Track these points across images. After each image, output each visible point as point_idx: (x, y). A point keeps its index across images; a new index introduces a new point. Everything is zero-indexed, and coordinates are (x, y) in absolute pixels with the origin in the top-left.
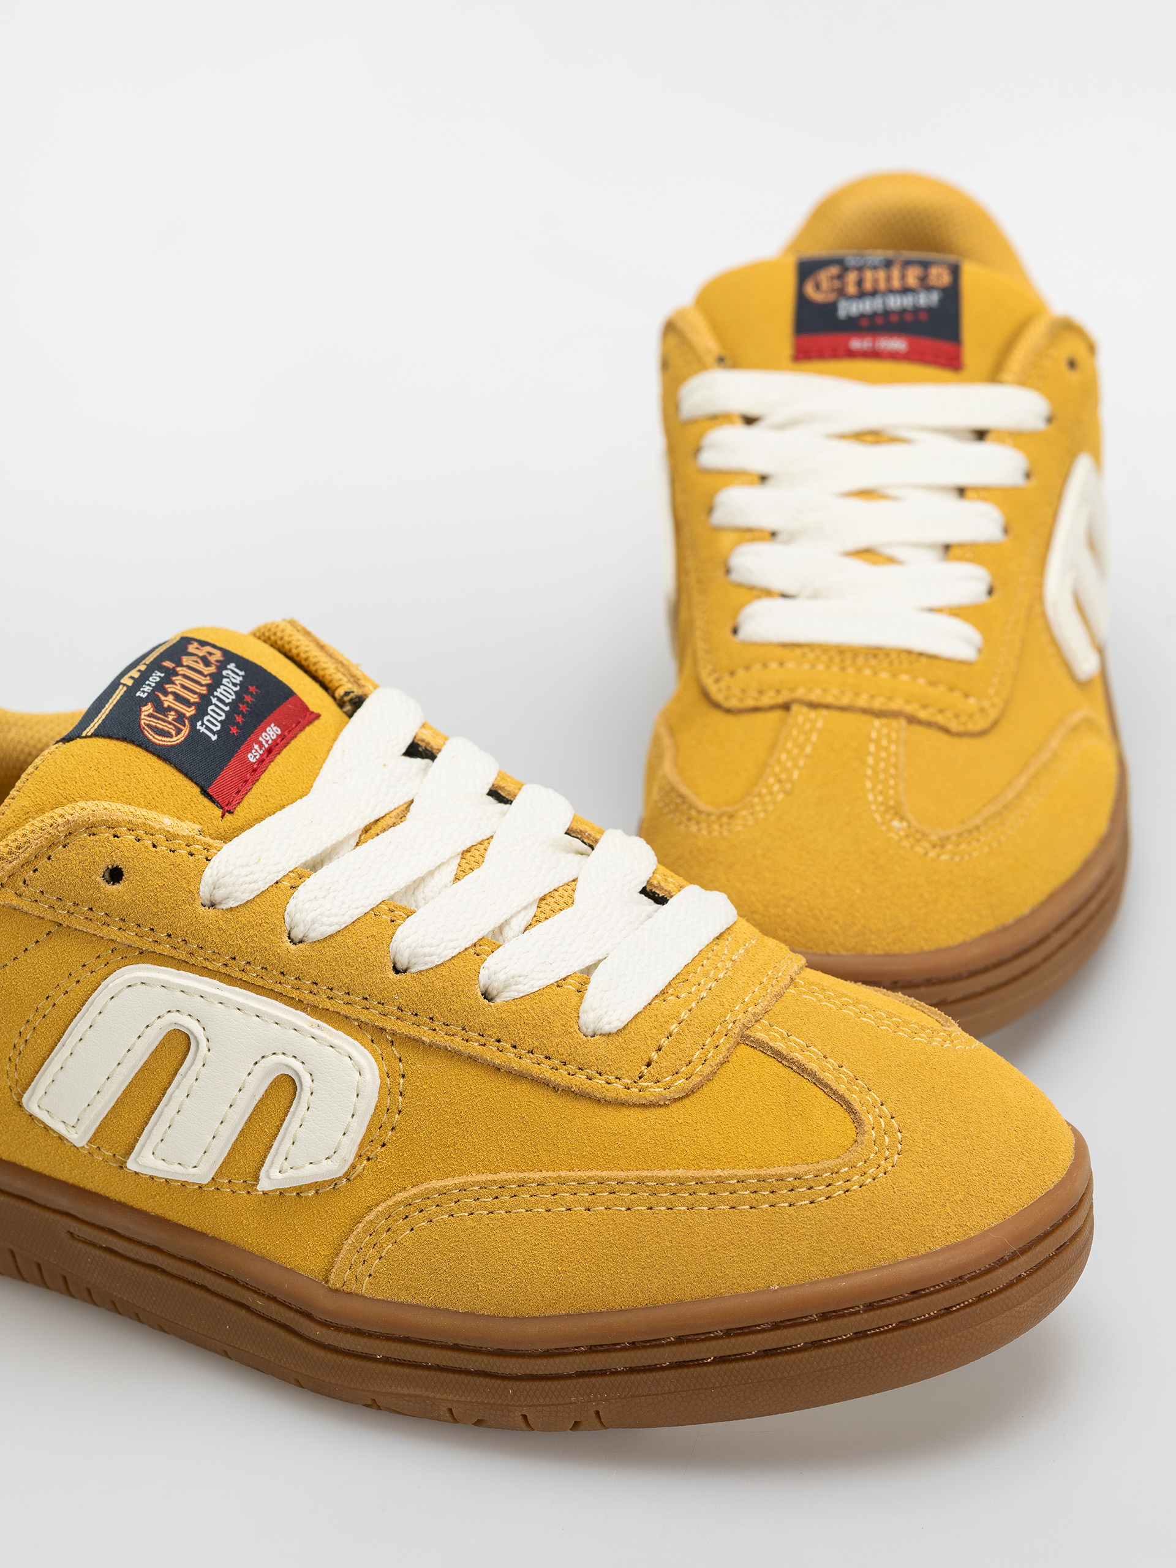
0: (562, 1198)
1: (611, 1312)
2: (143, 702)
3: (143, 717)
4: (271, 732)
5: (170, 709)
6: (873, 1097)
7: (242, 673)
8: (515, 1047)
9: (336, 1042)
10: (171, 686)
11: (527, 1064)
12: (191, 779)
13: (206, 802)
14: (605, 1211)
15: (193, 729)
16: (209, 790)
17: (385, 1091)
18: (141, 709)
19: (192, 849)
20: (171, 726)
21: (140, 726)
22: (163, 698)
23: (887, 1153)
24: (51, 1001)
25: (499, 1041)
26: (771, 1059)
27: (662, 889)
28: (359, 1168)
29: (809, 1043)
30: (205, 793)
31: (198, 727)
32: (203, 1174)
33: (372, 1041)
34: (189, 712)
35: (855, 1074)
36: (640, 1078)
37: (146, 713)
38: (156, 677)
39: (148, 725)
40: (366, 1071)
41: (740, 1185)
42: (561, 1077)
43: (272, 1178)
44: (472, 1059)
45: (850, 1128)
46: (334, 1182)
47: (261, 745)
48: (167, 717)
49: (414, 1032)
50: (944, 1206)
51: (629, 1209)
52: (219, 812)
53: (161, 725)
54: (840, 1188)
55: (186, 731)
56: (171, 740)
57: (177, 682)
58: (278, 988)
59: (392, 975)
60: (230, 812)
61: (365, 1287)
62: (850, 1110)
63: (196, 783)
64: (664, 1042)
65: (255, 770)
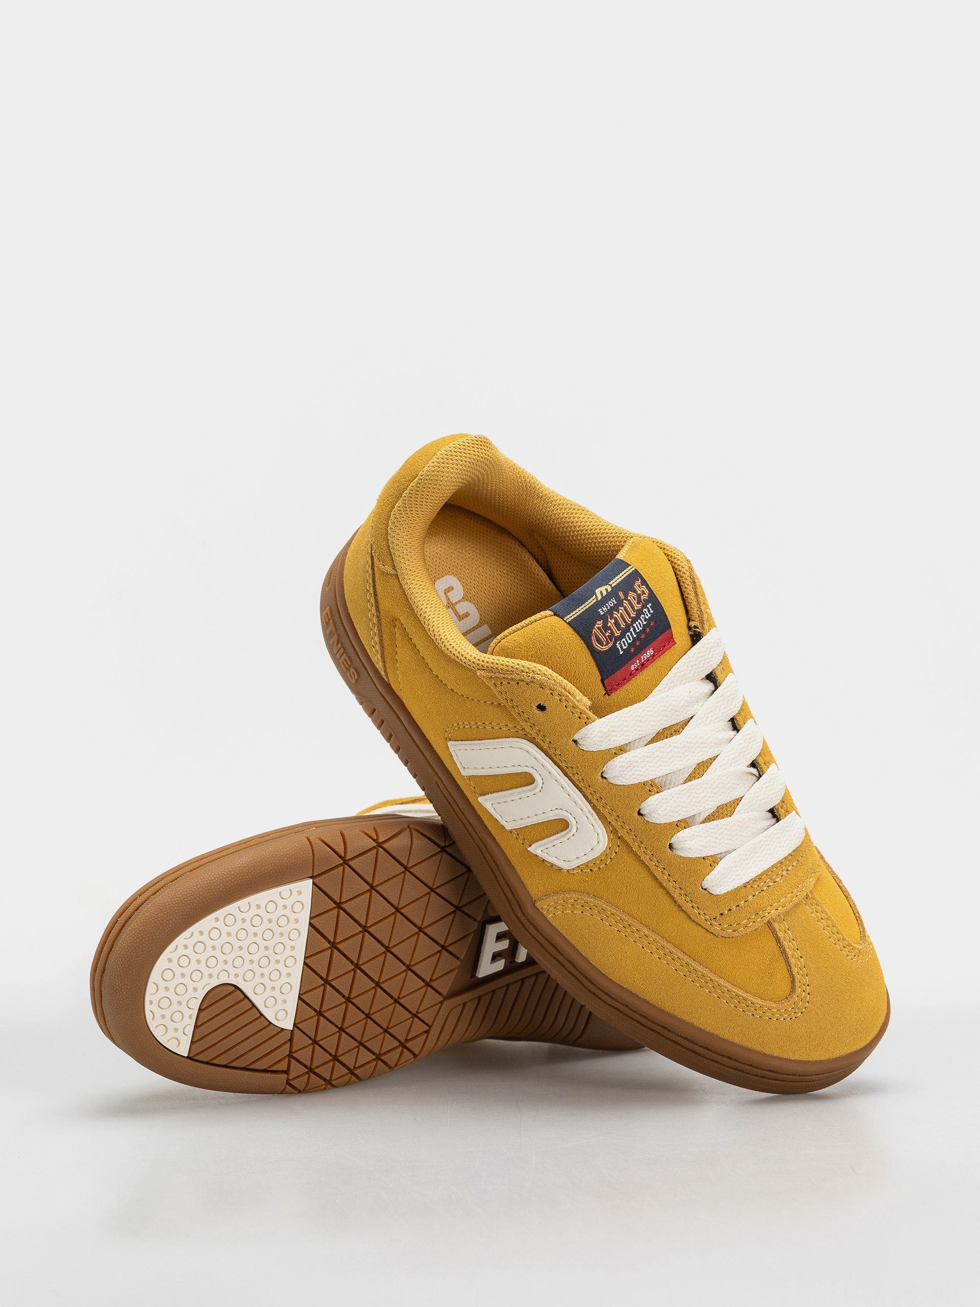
0: (652, 947)
1: (644, 1001)
2: (600, 618)
3: (595, 627)
4: (650, 652)
5: (610, 628)
6: (807, 980)
7: (652, 612)
8: (670, 875)
9: (596, 825)
10: (616, 613)
11: (670, 886)
12: (600, 672)
13: (601, 685)
14: (666, 964)
15: (614, 646)
16: (605, 682)
17: (605, 854)
18: (597, 622)
19: (581, 716)
20: (605, 639)
21: (592, 632)
22: (609, 620)
23: (797, 1010)
24: (484, 725)
25: (664, 869)
26: (774, 939)
27: (778, 812)
28: (575, 872)
29: (795, 939)
30: (602, 681)
31: (617, 644)
32: (509, 826)
33: (611, 832)
34: (617, 633)
35: (806, 965)
36: (714, 919)
37: (598, 626)
38: (612, 602)
39: (595, 634)
40: (601, 844)
41: (727, 992)
42: (681, 901)
43: (537, 849)
44: (648, 868)
45: (788, 990)
46: (560, 869)
47: (640, 660)
48: (606, 633)
49: (631, 842)
50: (807, 1044)
51: (676, 970)
52: (604, 692)
53: (601, 637)
54: (767, 1016)
55: (610, 645)
56: (602, 647)
57: (620, 611)
58: (584, 790)
59: (636, 814)
60: (609, 695)
61: (550, 917)
62: (793, 982)
63: (601, 675)
64: (734, 908)
65: (631, 675)
